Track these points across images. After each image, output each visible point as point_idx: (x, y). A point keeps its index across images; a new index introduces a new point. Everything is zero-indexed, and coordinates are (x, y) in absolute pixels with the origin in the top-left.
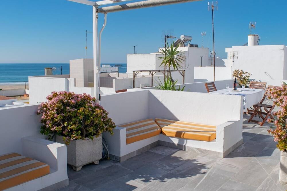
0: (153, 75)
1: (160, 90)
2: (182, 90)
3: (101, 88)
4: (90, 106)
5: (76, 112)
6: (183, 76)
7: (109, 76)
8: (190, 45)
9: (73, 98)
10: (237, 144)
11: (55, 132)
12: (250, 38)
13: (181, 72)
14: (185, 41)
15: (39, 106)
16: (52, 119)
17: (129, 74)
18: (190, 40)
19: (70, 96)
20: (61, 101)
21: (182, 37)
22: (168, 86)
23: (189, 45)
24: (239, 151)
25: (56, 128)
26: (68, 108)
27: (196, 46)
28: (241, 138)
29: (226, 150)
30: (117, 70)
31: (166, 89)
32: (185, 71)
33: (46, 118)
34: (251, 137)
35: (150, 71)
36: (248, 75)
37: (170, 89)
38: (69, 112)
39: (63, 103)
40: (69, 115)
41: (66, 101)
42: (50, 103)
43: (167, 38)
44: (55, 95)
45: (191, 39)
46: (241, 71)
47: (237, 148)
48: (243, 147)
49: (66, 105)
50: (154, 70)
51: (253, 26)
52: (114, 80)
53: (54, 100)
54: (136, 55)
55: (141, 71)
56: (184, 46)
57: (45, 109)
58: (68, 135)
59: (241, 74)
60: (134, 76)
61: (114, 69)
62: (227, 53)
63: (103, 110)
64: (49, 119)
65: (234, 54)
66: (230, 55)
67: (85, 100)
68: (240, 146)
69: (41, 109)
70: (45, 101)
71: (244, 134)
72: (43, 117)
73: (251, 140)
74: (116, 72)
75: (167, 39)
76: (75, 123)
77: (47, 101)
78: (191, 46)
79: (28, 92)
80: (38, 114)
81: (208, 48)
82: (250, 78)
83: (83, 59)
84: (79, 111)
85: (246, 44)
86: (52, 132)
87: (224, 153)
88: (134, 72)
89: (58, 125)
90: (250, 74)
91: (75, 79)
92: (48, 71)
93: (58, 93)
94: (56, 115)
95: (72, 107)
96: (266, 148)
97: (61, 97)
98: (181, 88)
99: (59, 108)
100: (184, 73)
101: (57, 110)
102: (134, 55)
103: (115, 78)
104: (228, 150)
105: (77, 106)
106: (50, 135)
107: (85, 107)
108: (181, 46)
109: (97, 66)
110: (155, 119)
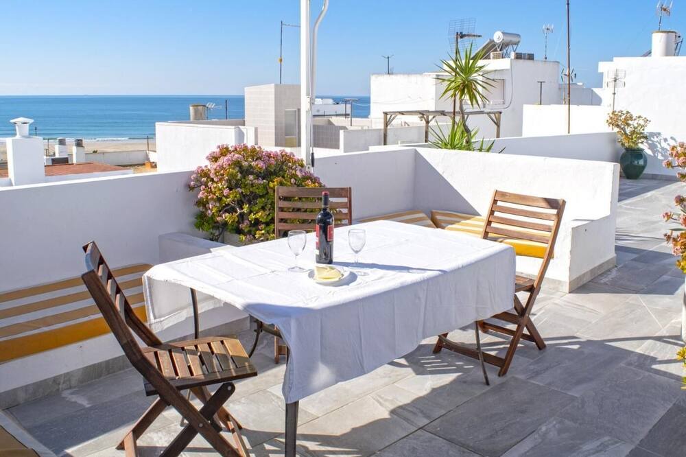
0: (428, 122)
1: (440, 149)
2: (488, 151)
3: (315, 149)
4: (294, 176)
5: (266, 187)
6: (498, 124)
7: (330, 123)
8: (517, 54)
9: (259, 158)
10: (601, 266)
11: (225, 224)
12: (658, 40)
13: (493, 116)
14: (504, 46)
15: (192, 173)
16: (219, 199)
17: (375, 120)
18: (517, 43)
19: (255, 154)
20: (237, 164)
21: (498, 37)
22: (456, 141)
23: (513, 55)
24: (604, 280)
25: (226, 217)
26: (251, 177)
27: (531, 57)
28: (612, 254)
29: (575, 277)
30: (349, 111)
31: (453, 147)
32: (501, 113)
33: (207, 196)
34: (635, 256)
35: (422, 114)
36: (642, 122)
37: (460, 149)
38: (252, 185)
39: (241, 167)
40: (252, 192)
41: (245, 164)
42: (215, 167)
43: (461, 37)
44: (224, 151)
45: (519, 42)
46: (628, 112)
47: (601, 275)
48: (614, 273)
49: (245, 172)
50: (431, 110)
51: (665, 10)
52: (342, 132)
53: (223, 161)
54: (391, 76)
55: (402, 113)
56: (503, 58)
57: (204, 179)
58: (249, 232)
59: (626, 119)
60: (386, 124)
61: (341, 108)
62: (602, 74)
63: (320, 183)
64: (212, 199)
65: (617, 75)
66: (608, 78)
67: (283, 163)
68: (609, 270)
69: (197, 180)
70: (205, 163)
71: (618, 249)
72: (200, 195)
73: (635, 260)
74: (346, 115)
75: (459, 40)
76: (263, 208)
77: (207, 163)
78: (519, 56)
79: (153, 157)
80: (191, 188)
81: (558, 62)
82: (647, 130)
83: (273, 85)
84: (271, 185)
85: (649, 53)
86: (216, 225)
87: (570, 282)
88: (386, 114)
89: (231, 210)
90: (647, 121)
91: (256, 130)
92: (196, 112)
93: (230, 149)
94: (226, 192)
95: (258, 176)
96: (665, 277)
97: (237, 155)
98: (485, 147)
99: (232, 176)
100: (499, 119)
101: (229, 181)
102: (387, 77)
103: (344, 128)
104: (579, 278)
105: (268, 174)
106: (214, 231)
107: (283, 177)
108: (494, 58)
109: (308, 95)
110: (432, 213)
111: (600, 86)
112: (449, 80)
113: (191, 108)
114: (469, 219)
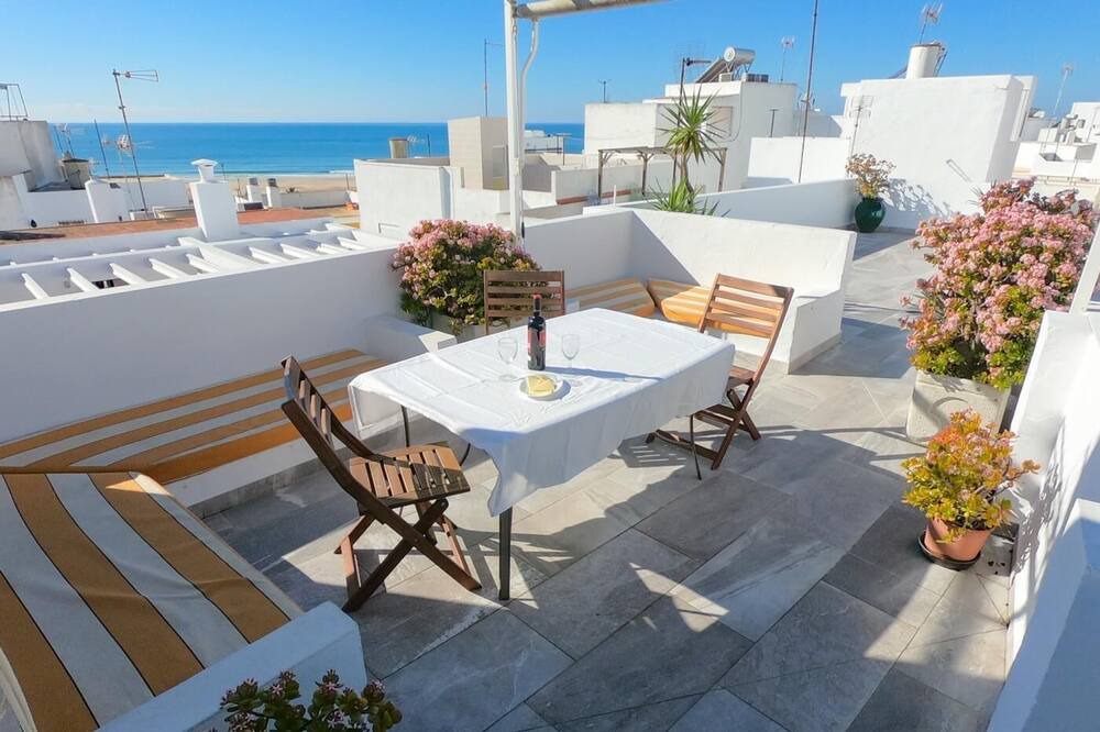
0: (646, 160)
1: (660, 212)
2: (711, 213)
4: (504, 255)
5: (473, 267)
6: (722, 163)
7: (542, 161)
8: (749, 75)
9: (466, 235)
10: (825, 343)
11: (432, 307)
12: (916, 56)
13: (717, 153)
14: (735, 65)
15: (395, 250)
16: (425, 282)
17: (589, 158)
18: (750, 63)
19: (461, 231)
20: (442, 242)
21: (729, 55)
22: (678, 203)
23: (744, 77)
24: (826, 359)
25: (433, 301)
26: (458, 257)
27: (765, 79)
28: (836, 330)
29: (796, 357)
30: (561, 145)
31: (674, 209)
32: (726, 149)
33: (412, 279)
34: (861, 330)
35: (642, 151)
36: (885, 168)
37: (681, 211)
38: (460, 266)
39: (446, 245)
40: (458, 274)
41: (451, 242)
42: (418, 245)
43: (688, 64)
44: (428, 228)
45: (752, 60)
46: (871, 156)
47: (823, 354)
48: (836, 353)
49: (452, 250)
50: (650, 146)
51: (932, 15)
52: (553, 173)
53: (428, 239)
54: (608, 105)
55: (618, 151)
56: (733, 80)
57: (408, 258)
58: (458, 316)
59: (867, 164)
60: (602, 162)
61: (553, 142)
62: (845, 98)
63: (530, 262)
64: (418, 281)
65: (862, 102)
66: (850, 107)
67: (491, 238)
68: (832, 348)
69: (400, 259)
70: (408, 241)
71: (845, 321)
72: (404, 278)
73: (862, 335)
74: (558, 150)
75: (686, 67)
76: (472, 291)
77: (411, 239)
78: (751, 78)
79: (354, 197)
80: (395, 268)
81: (794, 84)
82: (891, 177)
83: (478, 118)
84: (479, 265)
85: (901, 73)
86: (425, 308)
87: (790, 364)
88: (601, 151)
89: (439, 294)
90: (891, 166)
91: (462, 170)
92: (396, 147)
93: (433, 223)
94: (432, 273)
95: (465, 254)
96: (893, 357)
97: (441, 233)
98: (709, 208)
99: (438, 257)
100: (724, 157)
101: (434, 262)
102: (602, 105)
103: (556, 168)
104: (800, 359)
105: (477, 253)
106: (421, 312)
107: (492, 257)
108: (723, 81)
109: (517, 156)
110: (648, 282)
111: (840, 112)
112: (673, 131)
113: (391, 143)
114: (687, 290)
